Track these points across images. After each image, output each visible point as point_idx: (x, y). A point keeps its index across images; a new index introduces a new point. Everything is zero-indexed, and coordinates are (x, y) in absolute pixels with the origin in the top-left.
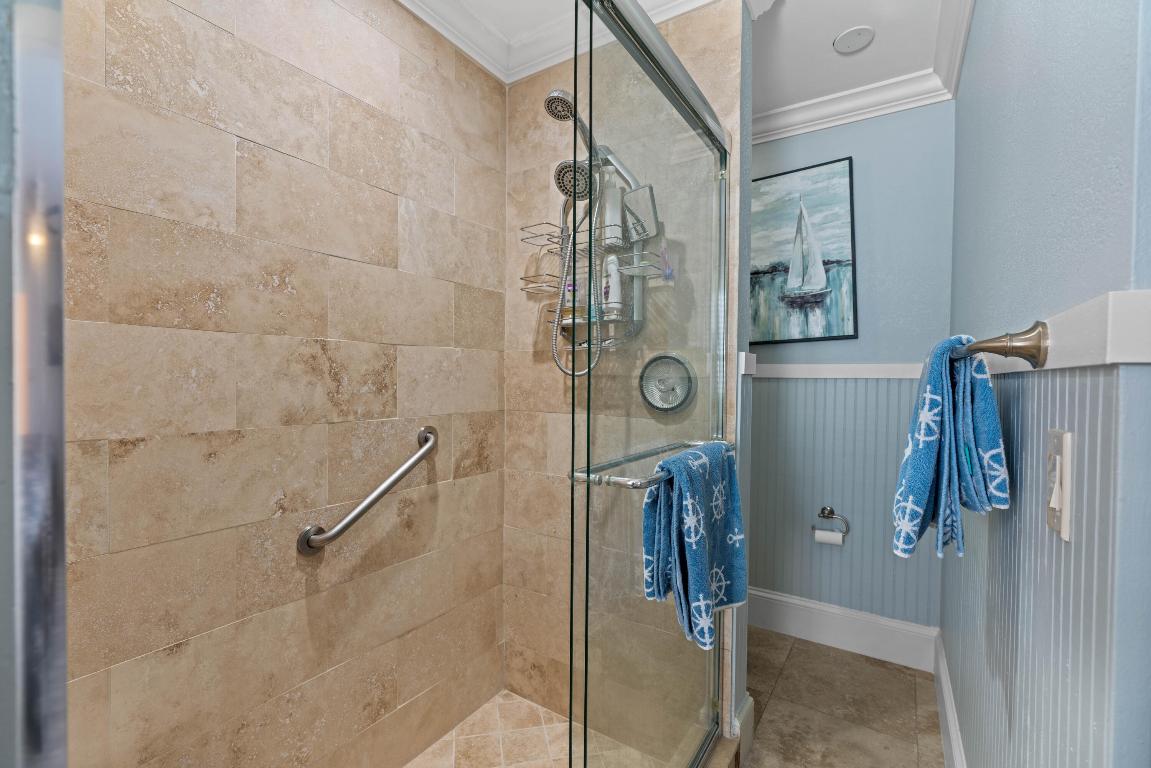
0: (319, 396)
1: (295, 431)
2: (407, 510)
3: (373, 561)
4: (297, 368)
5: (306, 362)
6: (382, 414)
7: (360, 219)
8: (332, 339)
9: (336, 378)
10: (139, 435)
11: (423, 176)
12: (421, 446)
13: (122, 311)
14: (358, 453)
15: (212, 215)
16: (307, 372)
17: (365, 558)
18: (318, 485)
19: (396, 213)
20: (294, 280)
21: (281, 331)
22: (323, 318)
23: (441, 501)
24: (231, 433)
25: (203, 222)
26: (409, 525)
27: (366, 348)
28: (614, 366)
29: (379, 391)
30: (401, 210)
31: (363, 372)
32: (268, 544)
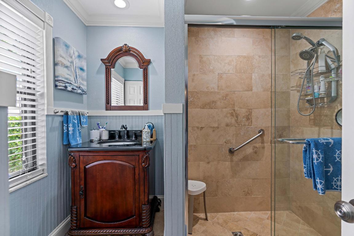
0: (233, 121)
1: (228, 128)
2: (255, 149)
3: (246, 159)
4: (229, 115)
5: (230, 114)
6: (248, 125)
7: (242, 82)
8: (236, 109)
9: (237, 117)
10: (204, 126)
11: (259, 66)
12: (259, 133)
13: (202, 107)
14: (242, 134)
15: (214, 89)
16: (231, 116)
17: (244, 157)
18: (233, 139)
19: (252, 78)
20: (228, 98)
21: (226, 108)
22: (234, 105)
23: (266, 148)
24: (217, 127)
25: (212, 91)
26: (256, 152)
27: (244, 110)
28: (327, 112)
29: (247, 120)
30: (253, 77)
31: (243, 116)
32: (223, 149)
